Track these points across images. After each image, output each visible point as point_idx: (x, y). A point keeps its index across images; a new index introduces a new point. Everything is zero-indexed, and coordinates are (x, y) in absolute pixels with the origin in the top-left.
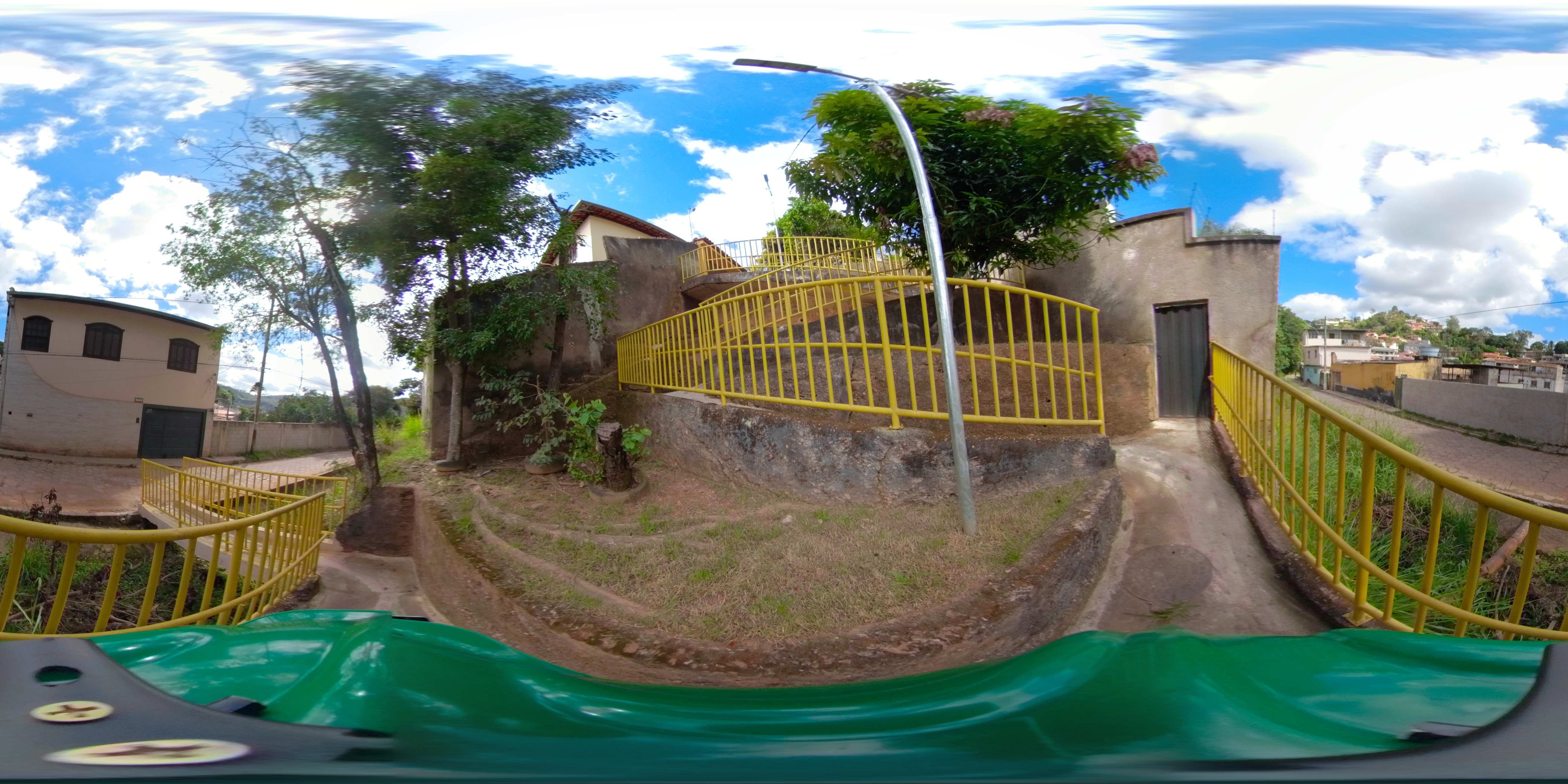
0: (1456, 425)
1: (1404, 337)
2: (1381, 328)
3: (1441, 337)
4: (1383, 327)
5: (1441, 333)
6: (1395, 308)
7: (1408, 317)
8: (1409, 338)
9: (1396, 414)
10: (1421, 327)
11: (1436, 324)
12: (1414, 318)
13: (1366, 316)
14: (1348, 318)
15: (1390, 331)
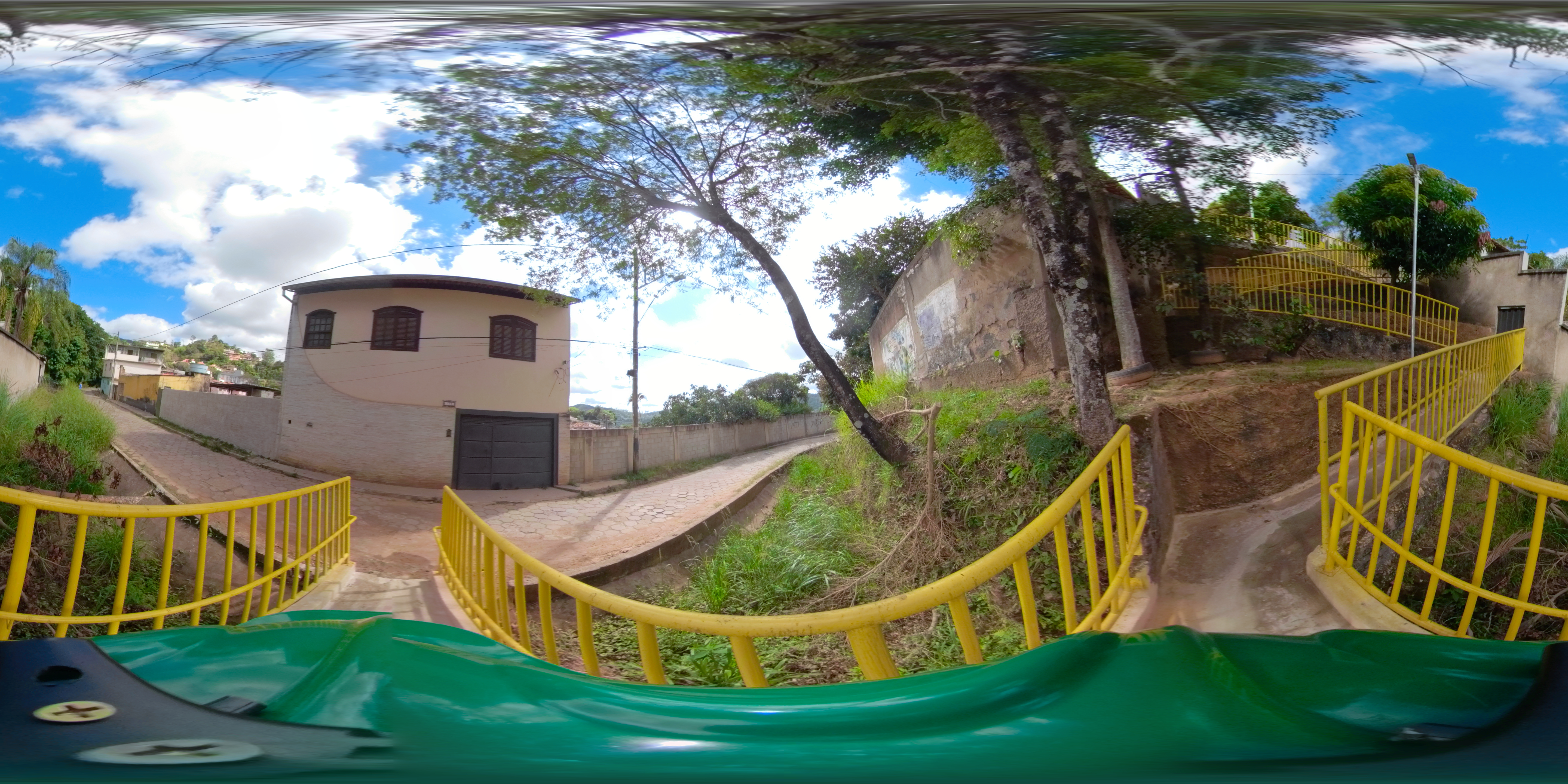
0: (191, 432)
1: (221, 366)
2: (199, 355)
3: (256, 369)
4: (202, 355)
5: (257, 365)
6: (215, 337)
7: (227, 347)
8: (225, 368)
9: (148, 420)
10: (238, 358)
11: (253, 356)
12: (232, 348)
13: (186, 342)
14: (169, 342)
15: (207, 359)
